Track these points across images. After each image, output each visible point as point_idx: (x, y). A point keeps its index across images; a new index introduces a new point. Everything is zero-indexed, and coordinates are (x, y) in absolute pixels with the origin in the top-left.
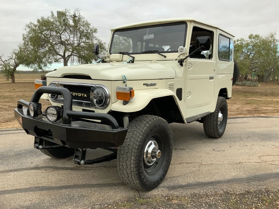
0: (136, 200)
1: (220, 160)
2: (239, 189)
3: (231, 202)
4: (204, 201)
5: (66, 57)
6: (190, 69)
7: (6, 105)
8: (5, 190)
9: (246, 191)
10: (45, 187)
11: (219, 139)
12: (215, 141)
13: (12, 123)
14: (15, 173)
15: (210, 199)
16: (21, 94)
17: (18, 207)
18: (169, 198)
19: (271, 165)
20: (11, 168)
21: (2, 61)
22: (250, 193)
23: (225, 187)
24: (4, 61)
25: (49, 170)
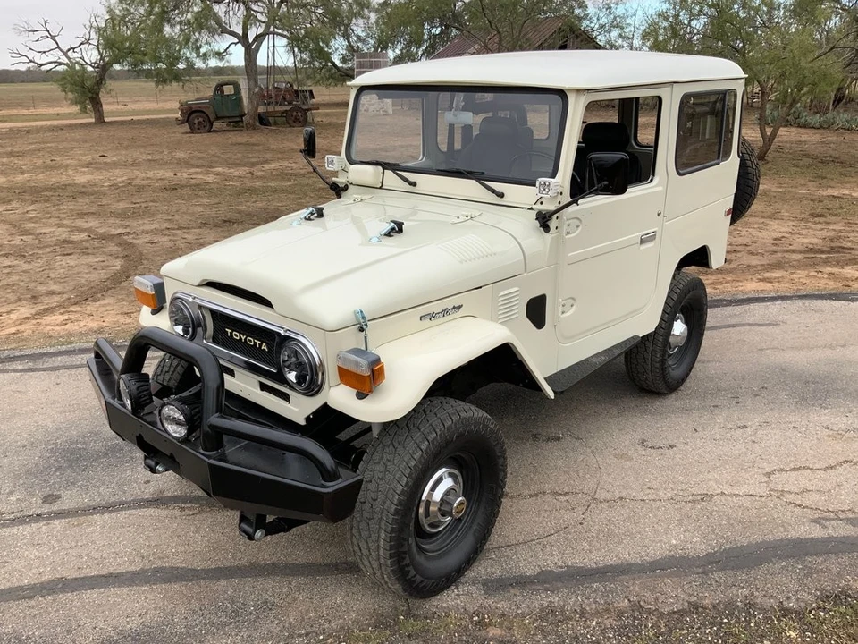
0: (397, 622)
1: (649, 485)
2: (673, 594)
3: (641, 639)
4: (569, 633)
5: (251, 41)
6: (572, 235)
7: (80, 230)
8: (82, 576)
9: (689, 603)
10: (178, 568)
11: (669, 397)
12: (658, 403)
13: (100, 306)
14: (106, 516)
15: (589, 627)
16: (124, 179)
17: (112, 634)
18: (484, 618)
19: (791, 507)
20: (97, 501)
21: (61, 50)
22: (700, 610)
23: (637, 589)
24: (65, 49)
25: (190, 509)
